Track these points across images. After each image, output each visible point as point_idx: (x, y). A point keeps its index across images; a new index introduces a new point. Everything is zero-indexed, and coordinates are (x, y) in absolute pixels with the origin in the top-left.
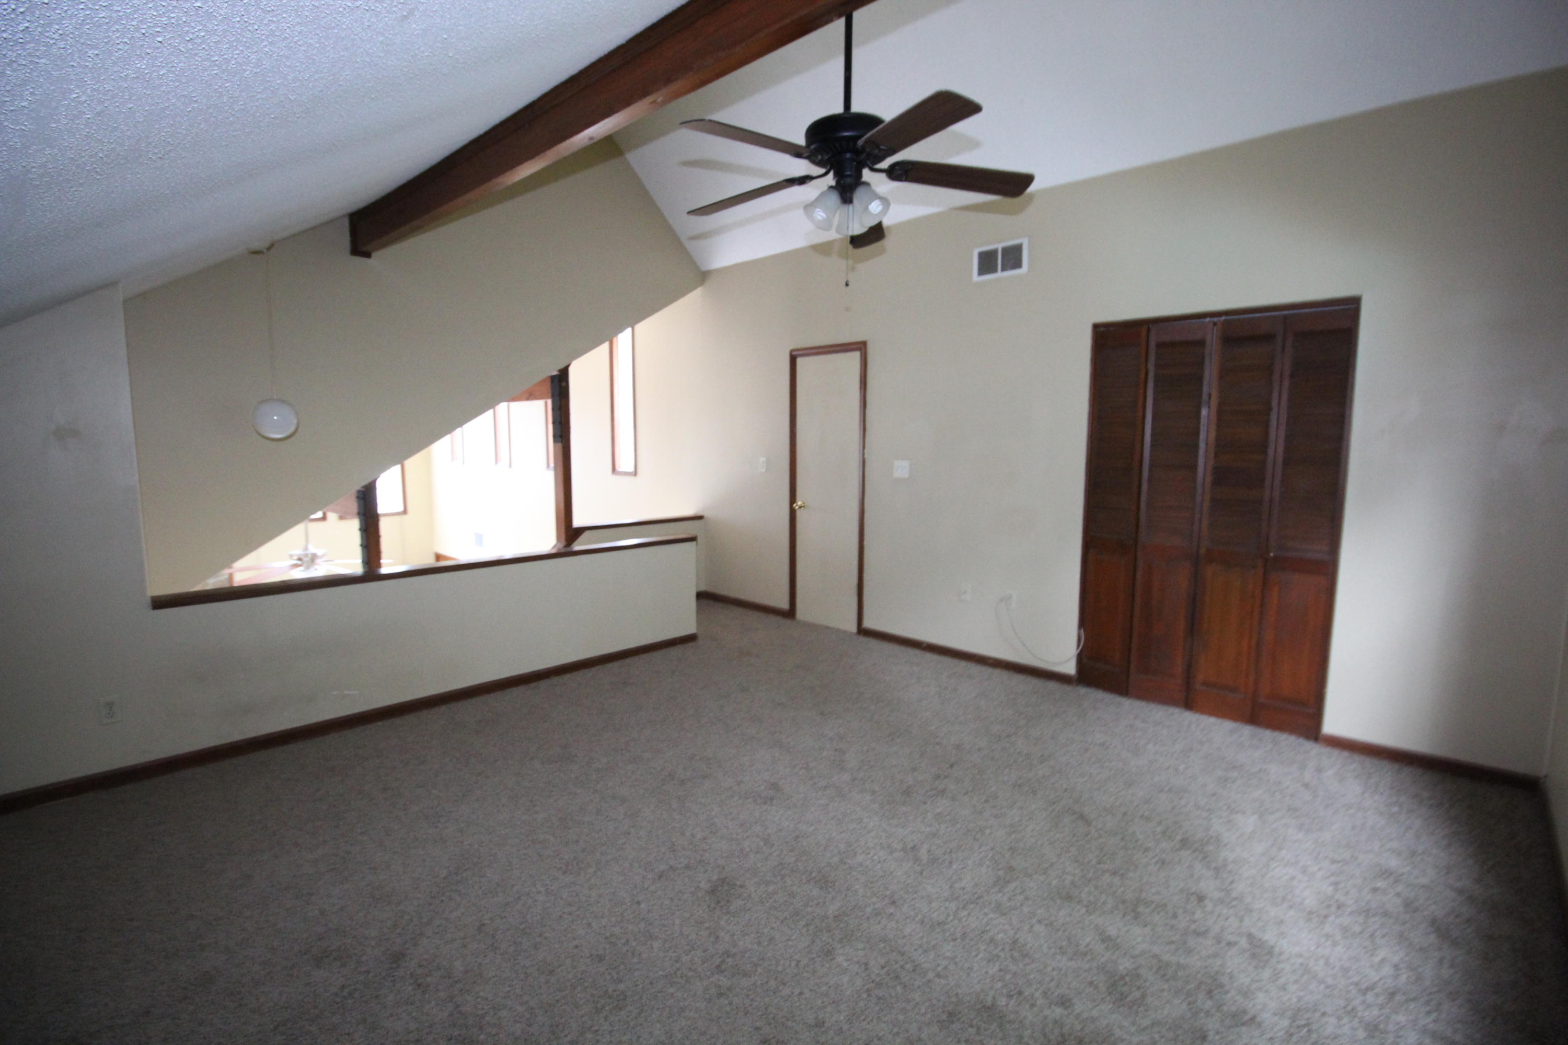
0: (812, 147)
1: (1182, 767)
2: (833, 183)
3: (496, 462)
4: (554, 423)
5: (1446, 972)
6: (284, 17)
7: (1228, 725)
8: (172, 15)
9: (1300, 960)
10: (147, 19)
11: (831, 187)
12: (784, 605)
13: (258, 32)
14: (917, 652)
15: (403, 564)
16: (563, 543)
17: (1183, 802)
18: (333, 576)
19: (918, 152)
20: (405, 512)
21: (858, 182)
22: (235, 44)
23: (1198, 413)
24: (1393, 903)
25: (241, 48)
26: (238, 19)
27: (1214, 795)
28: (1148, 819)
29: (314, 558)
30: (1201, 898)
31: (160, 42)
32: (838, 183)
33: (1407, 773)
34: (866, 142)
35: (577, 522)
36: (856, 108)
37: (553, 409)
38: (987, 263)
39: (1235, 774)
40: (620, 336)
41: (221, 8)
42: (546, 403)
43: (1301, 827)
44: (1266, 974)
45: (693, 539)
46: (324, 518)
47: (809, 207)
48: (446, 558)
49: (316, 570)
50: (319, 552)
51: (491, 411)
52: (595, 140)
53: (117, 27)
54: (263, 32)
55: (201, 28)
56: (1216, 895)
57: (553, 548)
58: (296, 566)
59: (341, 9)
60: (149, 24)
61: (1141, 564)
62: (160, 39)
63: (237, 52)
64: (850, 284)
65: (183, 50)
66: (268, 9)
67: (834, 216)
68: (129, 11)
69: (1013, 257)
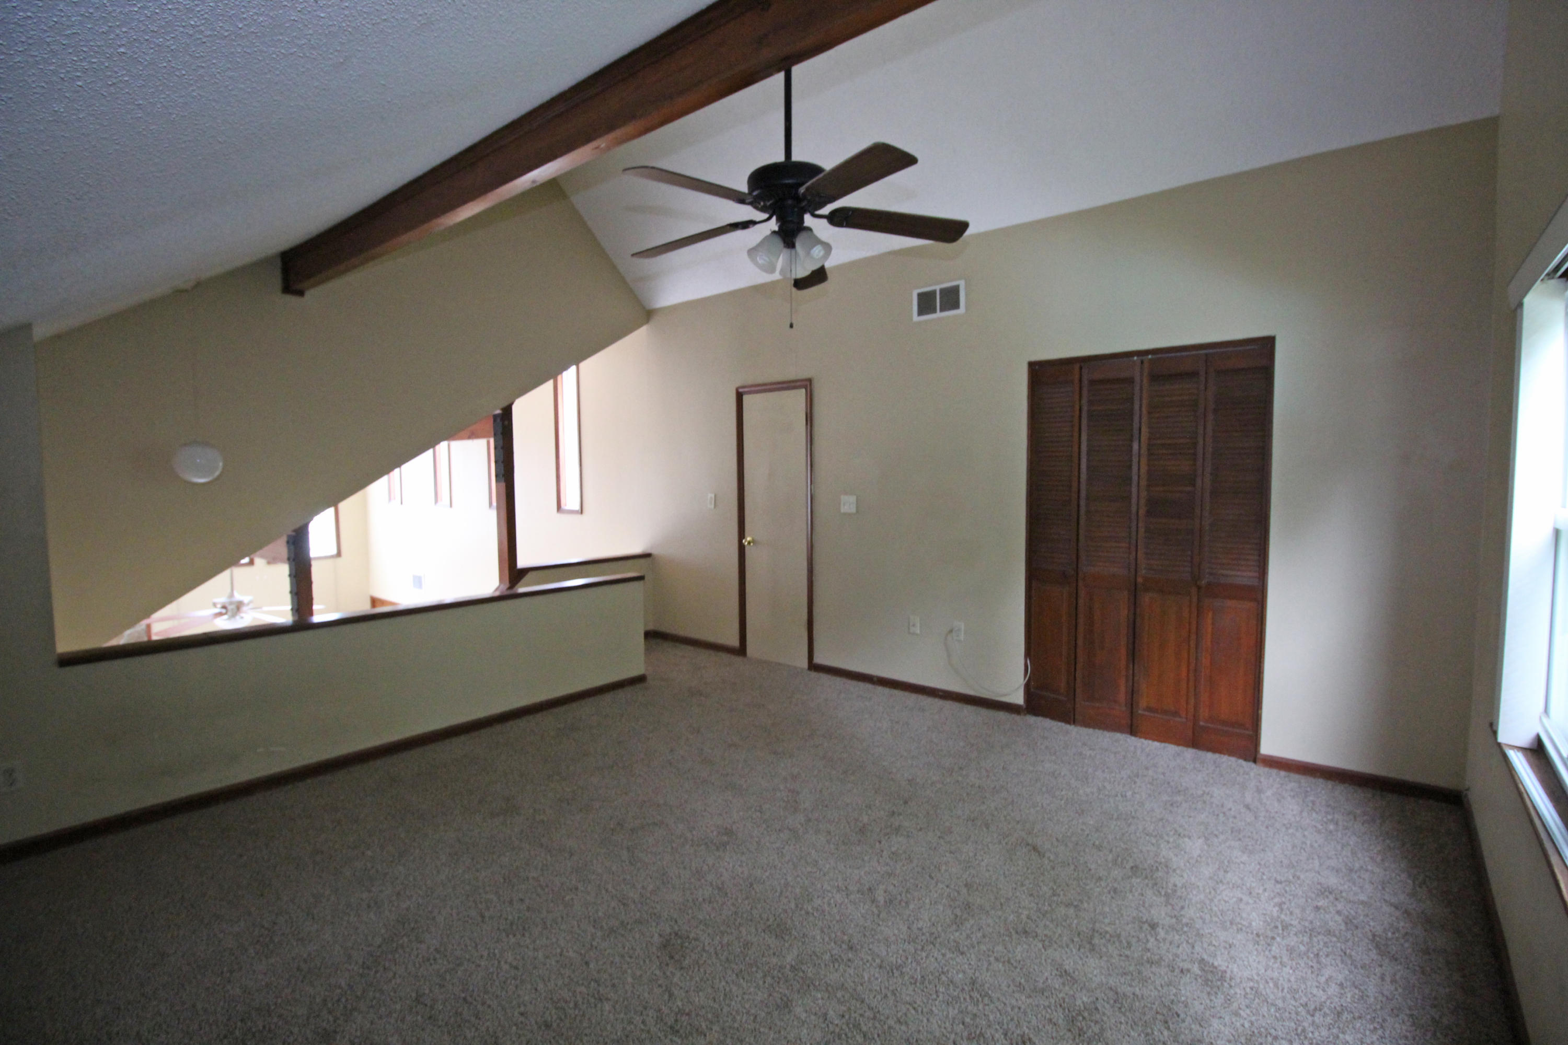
0: (755, 193)
1: (1129, 794)
2: (776, 228)
3: (436, 501)
4: (496, 462)
5: (1388, 988)
6: (214, 64)
7: (1172, 749)
8: (93, 60)
9: (1251, 984)
10: (66, 64)
11: (774, 232)
12: (735, 642)
13: (186, 77)
14: (869, 686)
15: (337, 611)
16: (507, 585)
17: (1133, 828)
18: (260, 626)
19: (856, 200)
20: (339, 554)
21: (800, 228)
22: (161, 88)
23: (1131, 447)
24: (1335, 922)
25: (167, 93)
26: (165, 64)
27: (1162, 819)
28: (1099, 848)
29: (239, 606)
30: (1153, 926)
31: (80, 86)
32: (780, 227)
33: (1341, 791)
34: (807, 189)
35: (521, 563)
36: (796, 157)
37: (496, 448)
38: (926, 303)
39: (1179, 798)
40: (565, 373)
41: (147, 54)
42: (488, 443)
43: (1245, 850)
44: (1220, 999)
45: (641, 578)
46: (251, 563)
47: (752, 252)
48: (383, 603)
49: (242, 618)
50: (246, 599)
51: (431, 451)
52: (538, 184)
53: (34, 71)
54: (191, 77)
55: (124, 72)
56: (1168, 921)
57: (496, 590)
58: (220, 614)
59: (274, 56)
60: (69, 69)
61: (1082, 593)
62: (80, 83)
63: (163, 96)
64: (794, 326)
65: (105, 94)
66: (197, 55)
67: (778, 259)
68: (46, 56)
69: (951, 298)
